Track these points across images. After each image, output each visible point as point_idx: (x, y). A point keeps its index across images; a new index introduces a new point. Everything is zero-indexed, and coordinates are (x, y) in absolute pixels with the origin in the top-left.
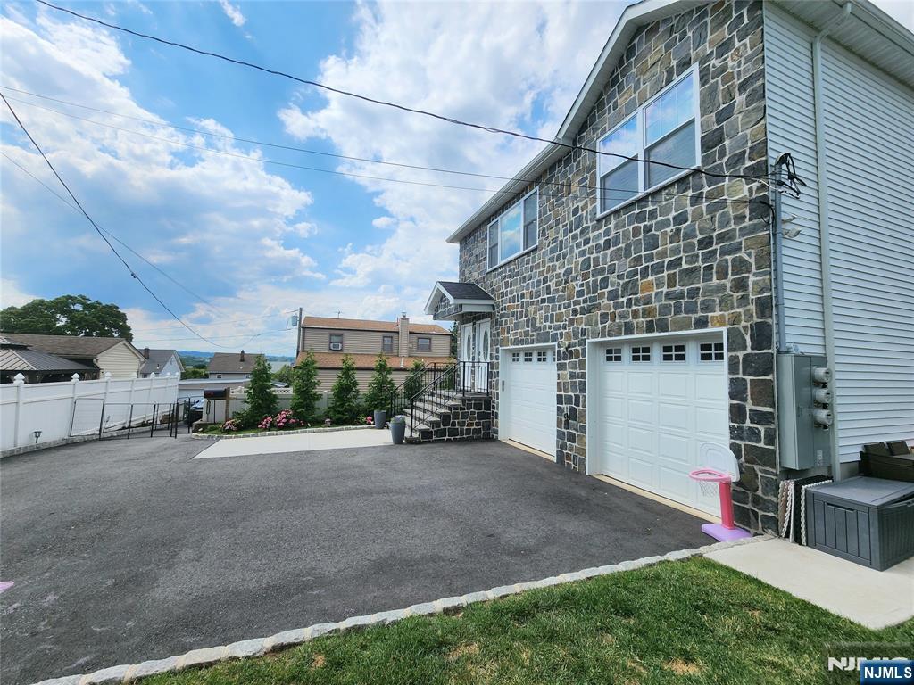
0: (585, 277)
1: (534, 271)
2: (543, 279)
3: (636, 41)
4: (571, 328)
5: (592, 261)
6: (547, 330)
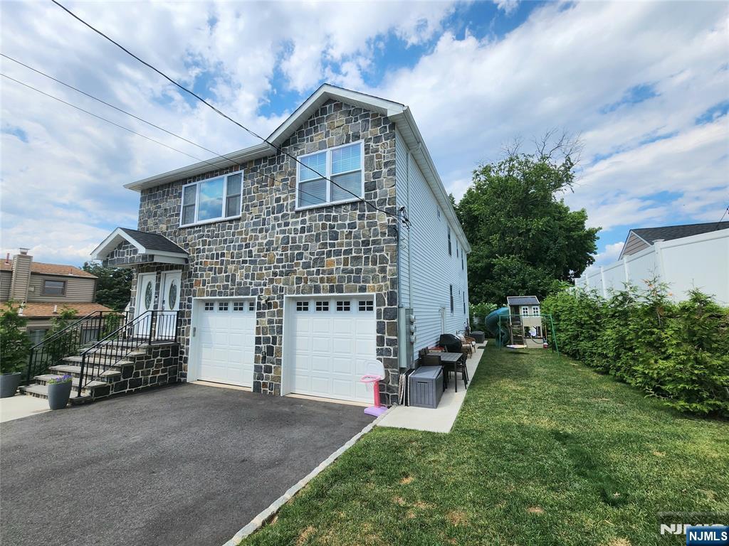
0: (285, 249)
1: (236, 236)
2: (246, 245)
3: (328, 106)
4: (271, 286)
5: (290, 239)
6: (248, 285)
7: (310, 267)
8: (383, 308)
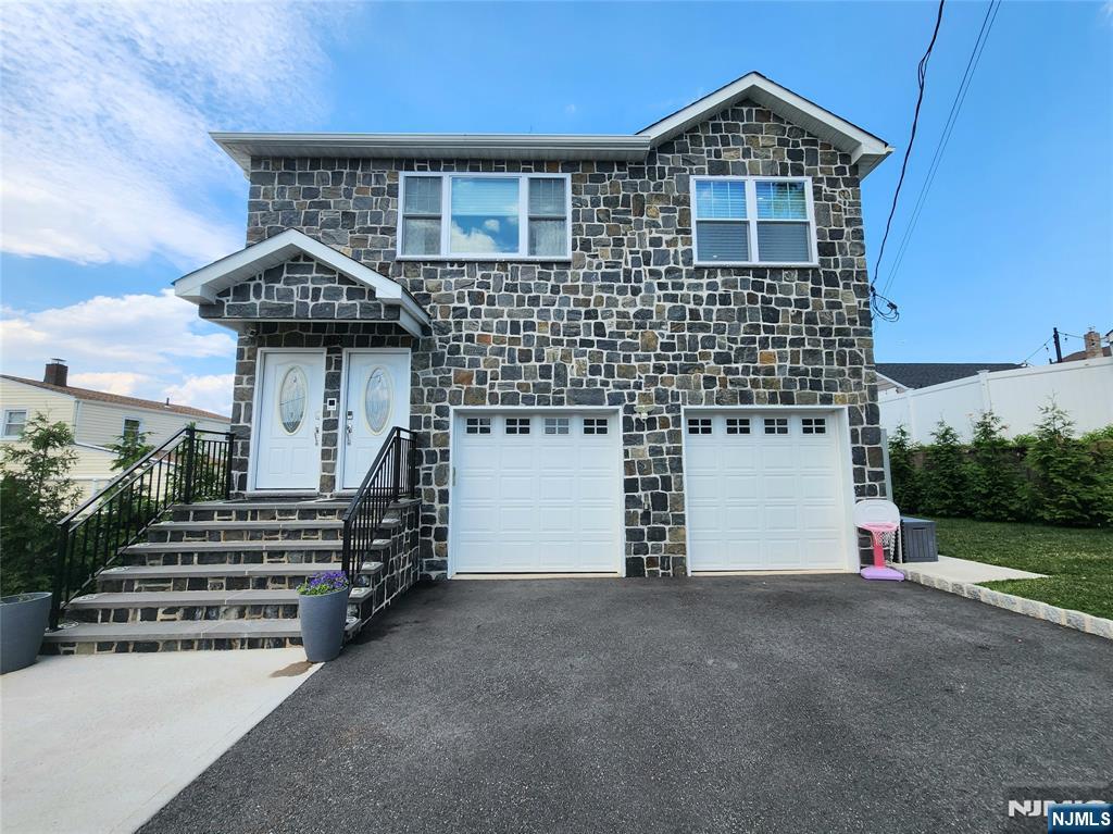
0: (677, 328)
1: (561, 294)
2: (586, 313)
3: (745, 109)
4: (653, 389)
5: (687, 311)
6: (599, 386)
7: (730, 362)
8: (859, 428)
